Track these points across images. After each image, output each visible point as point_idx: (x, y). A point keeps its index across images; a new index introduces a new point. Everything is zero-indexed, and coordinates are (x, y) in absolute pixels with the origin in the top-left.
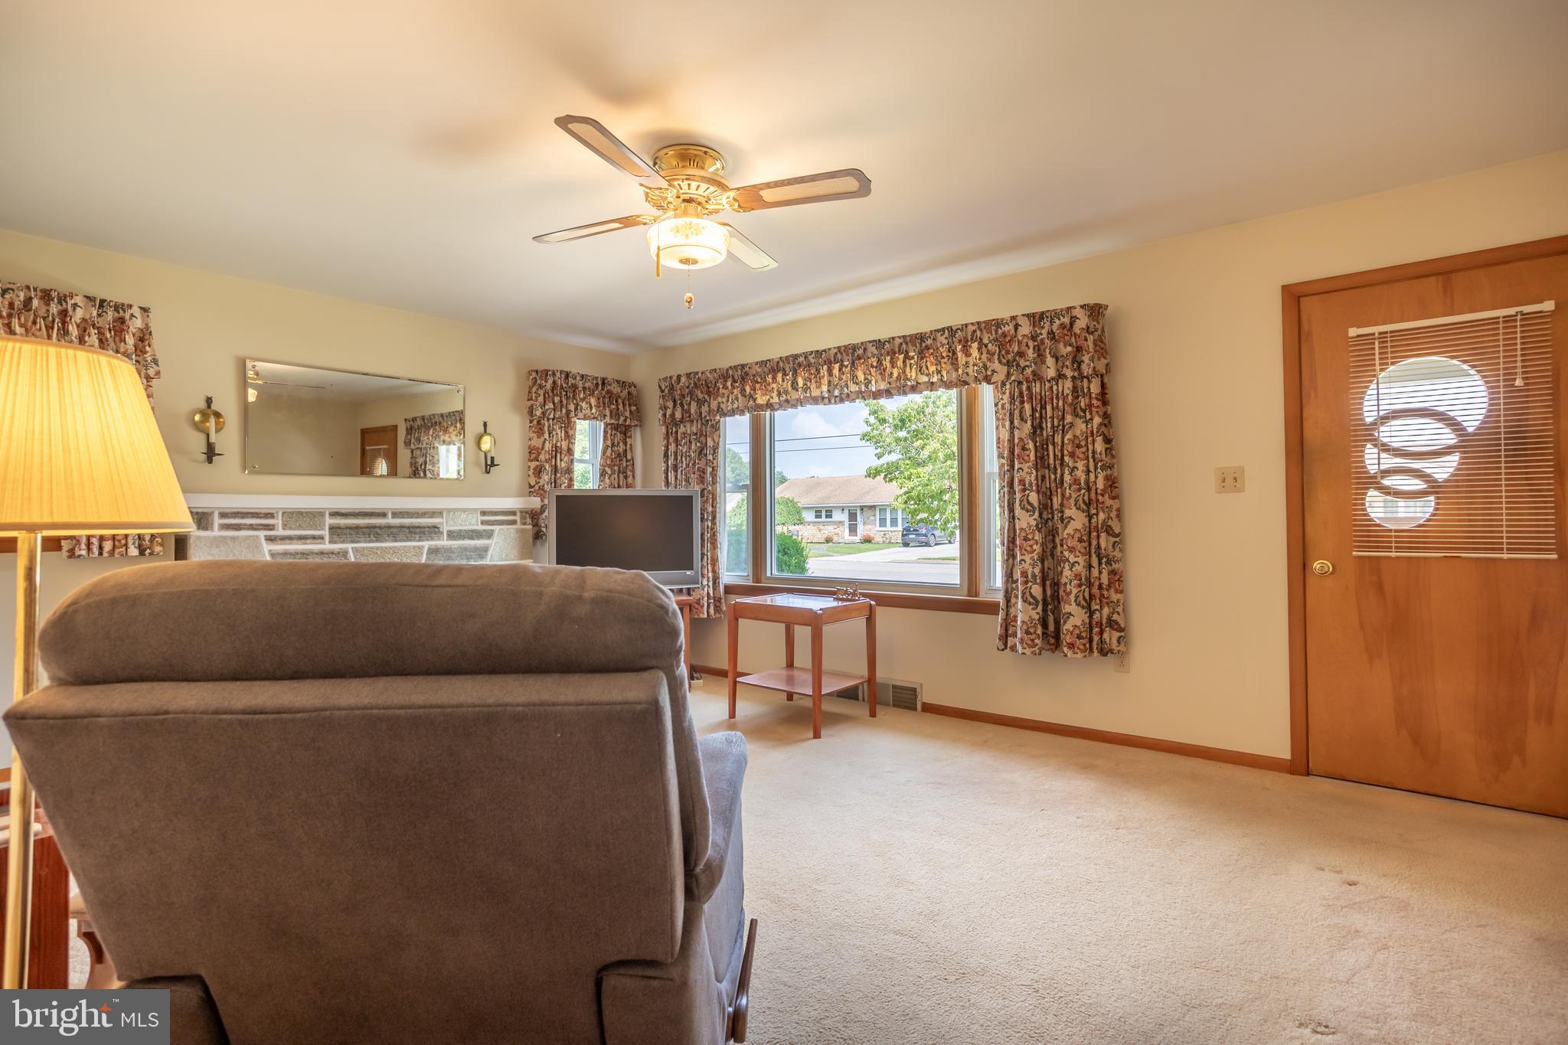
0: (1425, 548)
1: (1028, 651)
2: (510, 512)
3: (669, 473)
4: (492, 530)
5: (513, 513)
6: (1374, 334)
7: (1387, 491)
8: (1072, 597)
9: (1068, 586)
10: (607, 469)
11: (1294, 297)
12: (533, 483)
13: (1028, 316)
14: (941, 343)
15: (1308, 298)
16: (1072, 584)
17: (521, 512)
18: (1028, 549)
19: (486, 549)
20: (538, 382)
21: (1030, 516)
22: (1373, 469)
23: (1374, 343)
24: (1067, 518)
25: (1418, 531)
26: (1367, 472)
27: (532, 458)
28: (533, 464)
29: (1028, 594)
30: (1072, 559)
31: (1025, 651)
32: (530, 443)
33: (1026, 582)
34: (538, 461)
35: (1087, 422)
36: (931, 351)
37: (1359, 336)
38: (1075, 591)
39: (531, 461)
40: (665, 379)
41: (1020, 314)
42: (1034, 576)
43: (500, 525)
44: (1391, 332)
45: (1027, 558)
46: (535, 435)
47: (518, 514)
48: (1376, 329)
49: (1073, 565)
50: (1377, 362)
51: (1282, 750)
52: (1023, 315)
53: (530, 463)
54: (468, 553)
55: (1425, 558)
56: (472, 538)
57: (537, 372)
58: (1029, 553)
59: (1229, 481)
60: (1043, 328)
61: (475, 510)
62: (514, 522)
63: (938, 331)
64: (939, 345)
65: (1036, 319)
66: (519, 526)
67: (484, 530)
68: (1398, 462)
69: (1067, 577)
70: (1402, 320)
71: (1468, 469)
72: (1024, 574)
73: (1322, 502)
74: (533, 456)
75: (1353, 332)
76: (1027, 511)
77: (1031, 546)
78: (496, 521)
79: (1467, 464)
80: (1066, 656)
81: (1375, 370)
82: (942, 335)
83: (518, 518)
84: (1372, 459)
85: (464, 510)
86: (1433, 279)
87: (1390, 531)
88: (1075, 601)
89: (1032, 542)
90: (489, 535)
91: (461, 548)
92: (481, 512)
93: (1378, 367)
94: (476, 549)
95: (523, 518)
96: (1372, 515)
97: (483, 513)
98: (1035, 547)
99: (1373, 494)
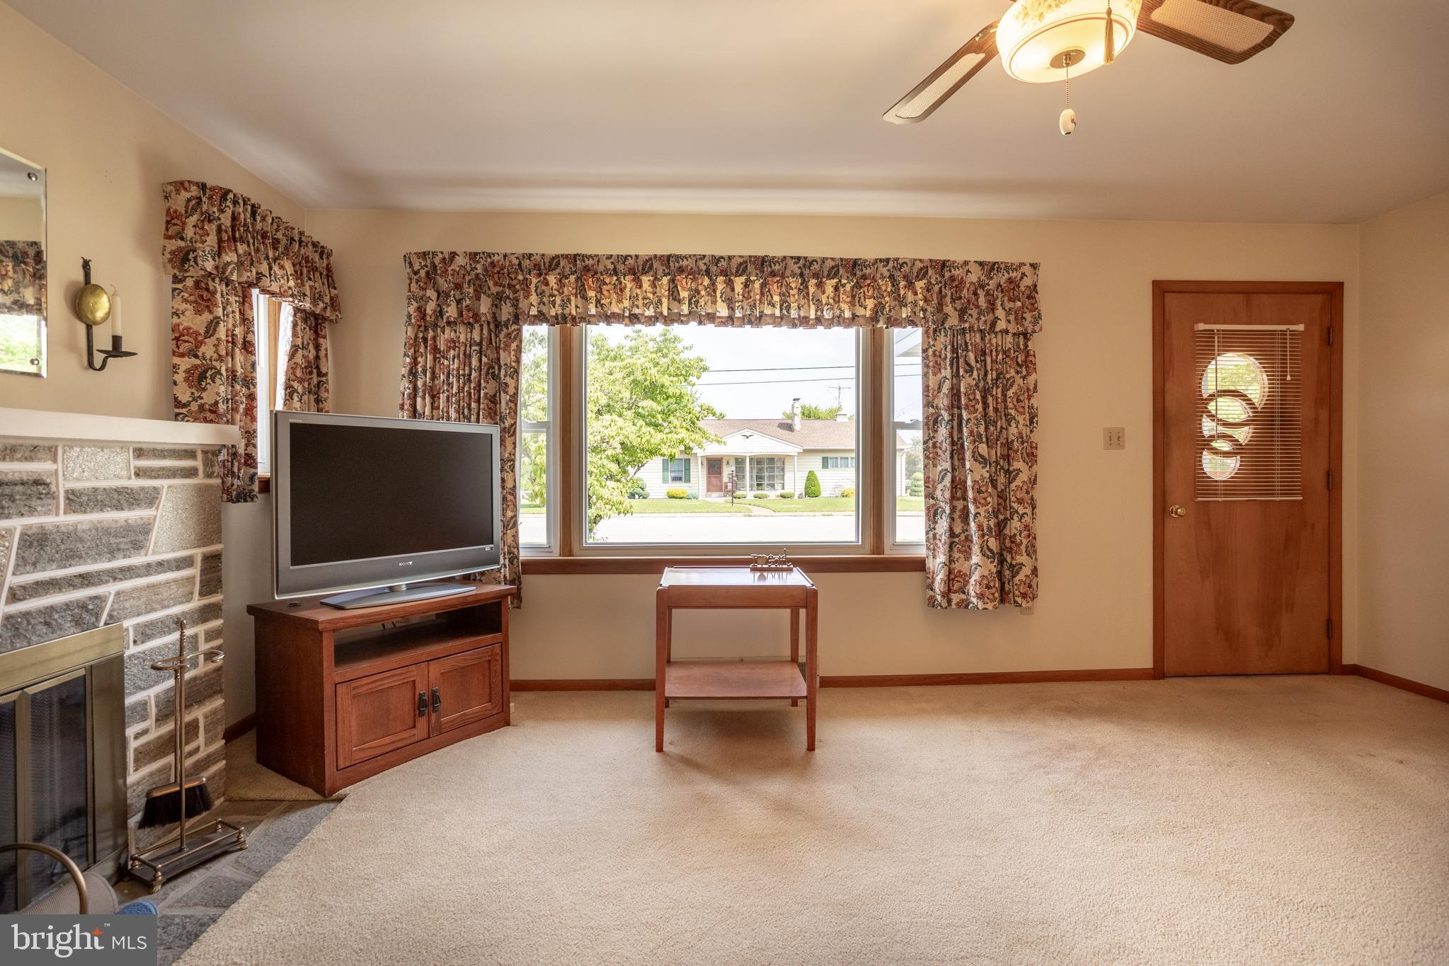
0: (1234, 494)
1: (990, 606)
2: (186, 451)
3: (419, 400)
4: (155, 489)
5: (189, 453)
6: (1213, 330)
7: (1216, 452)
8: (1023, 547)
9: (1018, 537)
10: (296, 385)
11: (1162, 290)
12: (185, 398)
13: (981, 264)
14: (881, 274)
15: (1169, 294)
16: (1023, 535)
17: (205, 452)
18: (982, 501)
19: (145, 529)
20: (205, 207)
21: (983, 468)
22: (1206, 433)
23: (1214, 338)
24: (1014, 470)
25: (1230, 482)
26: (1203, 436)
27: (181, 350)
28: (185, 363)
29: (985, 547)
30: (1021, 510)
31: (986, 606)
32: (175, 320)
33: (983, 536)
34: (196, 356)
35: (1024, 378)
36: (868, 281)
37: (1205, 330)
38: (1025, 542)
39: (182, 355)
40: (424, 255)
41: (972, 260)
42: (990, 529)
43: (168, 477)
44: (1223, 331)
45: (982, 510)
46: (188, 306)
47: (200, 456)
48: (1215, 327)
49: (1022, 516)
50: (1216, 348)
51: (1146, 662)
52: (976, 262)
53: (177, 360)
54: (112, 540)
55: (1234, 501)
56: (118, 507)
57: (203, 187)
58: (983, 505)
59: (1115, 439)
60: (992, 278)
61: (123, 445)
62: (191, 473)
63: (881, 260)
64: (879, 275)
65: (991, 268)
66: (200, 480)
67: (142, 489)
68: (1221, 429)
69: (1016, 528)
70: (1224, 323)
71: (1257, 441)
72: (980, 527)
73: (1177, 457)
74: (184, 347)
75: (1201, 326)
76: (980, 463)
77: (985, 499)
78: (163, 469)
79: (1257, 437)
80: (1021, 606)
81: (1214, 354)
82: (884, 266)
83: (198, 463)
84: (1208, 427)
85: (102, 445)
86: (1241, 295)
87: (1216, 481)
88: (1026, 551)
89: (986, 495)
90: (151, 498)
91: (97, 529)
92: (135, 450)
93: (1216, 352)
94: (128, 529)
95: (208, 463)
96: (1206, 470)
97: (140, 452)
98: (989, 499)
99: (1207, 456)
